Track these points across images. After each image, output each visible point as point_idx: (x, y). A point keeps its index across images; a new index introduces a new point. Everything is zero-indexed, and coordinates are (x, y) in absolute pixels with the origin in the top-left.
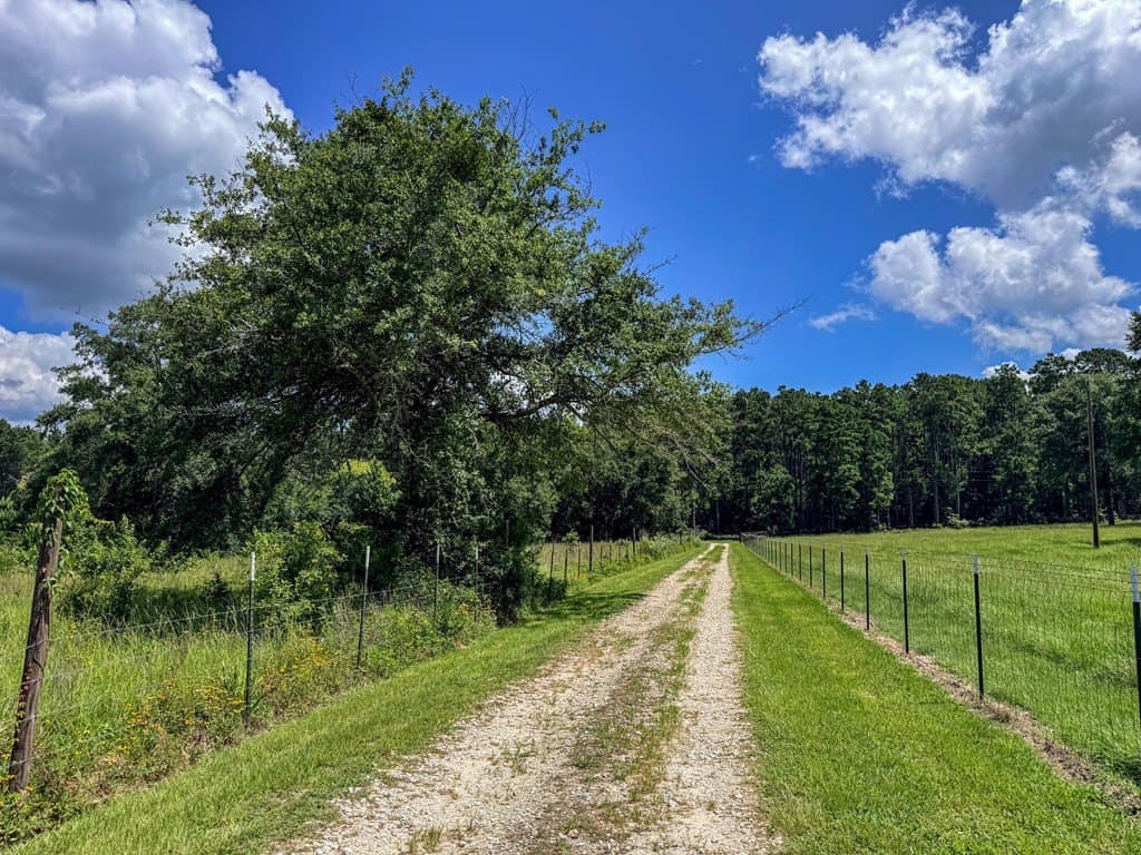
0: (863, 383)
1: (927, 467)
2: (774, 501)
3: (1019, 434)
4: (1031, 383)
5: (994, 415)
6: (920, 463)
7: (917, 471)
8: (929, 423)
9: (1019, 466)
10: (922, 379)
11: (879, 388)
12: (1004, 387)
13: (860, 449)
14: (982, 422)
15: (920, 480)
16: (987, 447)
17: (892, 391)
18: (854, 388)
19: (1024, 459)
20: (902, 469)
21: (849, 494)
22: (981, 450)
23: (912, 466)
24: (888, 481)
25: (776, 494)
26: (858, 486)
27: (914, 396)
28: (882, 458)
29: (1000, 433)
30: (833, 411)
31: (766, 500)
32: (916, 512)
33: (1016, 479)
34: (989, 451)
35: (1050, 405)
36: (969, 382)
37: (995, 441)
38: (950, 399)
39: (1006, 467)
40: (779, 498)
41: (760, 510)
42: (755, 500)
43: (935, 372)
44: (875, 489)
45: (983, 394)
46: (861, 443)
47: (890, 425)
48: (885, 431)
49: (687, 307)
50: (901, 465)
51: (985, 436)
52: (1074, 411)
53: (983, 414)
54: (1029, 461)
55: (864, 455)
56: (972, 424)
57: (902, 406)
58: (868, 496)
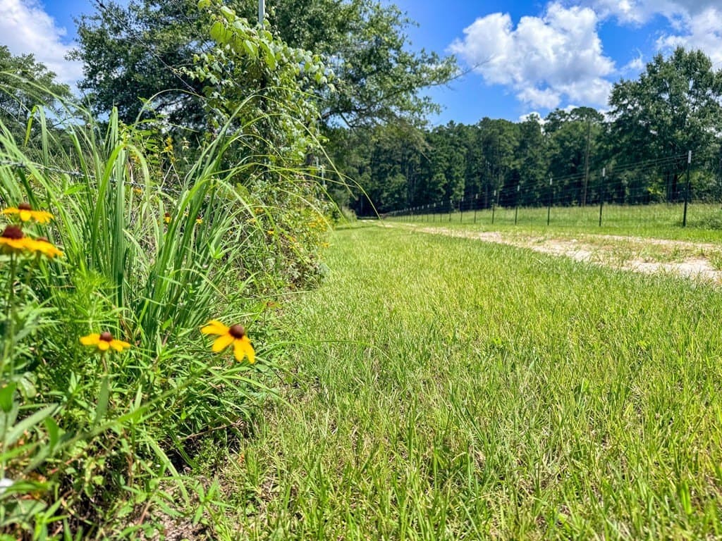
0: (452, 122)
1: (482, 175)
2: (397, 196)
3: (536, 157)
4: (545, 126)
5: (523, 145)
6: (479, 174)
7: (477, 179)
8: (485, 149)
9: (534, 176)
10: (485, 122)
11: (461, 126)
12: (531, 127)
13: (447, 164)
14: (516, 149)
15: (477, 184)
16: (518, 164)
17: (467, 128)
18: (446, 126)
19: (538, 171)
21: (439, 192)
22: (514, 166)
23: (474, 176)
24: (462, 184)
25: (398, 192)
26: (445, 186)
27: (480, 131)
28: (458, 171)
29: (525, 155)
30: (434, 140)
31: (392, 195)
32: (476, 201)
33: (532, 182)
34: (518, 167)
35: (557, 139)
36: (510, 124)
37: (523, 160)
38: (500, 134)
39: (527, 176)
40: (399, 194)
41: (386, 202)
42: (385, 194)
43: (491, 118)
44: (454, 189)
45: (518, 132)
46: (448, 160)
47: (465, 150)
48: (462, 153)
50: (469, 175)
51: (517, 158)
52: (570, 143)
53: (517, 144)
54: (541, 173)
55: (449, 168)
56: (510, 149)
57: (472, 138)
58: (450, 193)
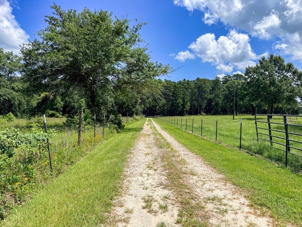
0: (185, 79)
1: (197, 101)
2: (162, 108)
3: (219, 94)
4: (222, 82)
5: (213, 89)
6: (196, 100)
7: (195, 102)
8: (199, 90)
9: (218, 101)
10: (198, 79)
11: (188, 81)
12: (217, 81)
13: (183, 96)
14: (211, 90)
15: (195, 104)
16: (211, 96)
17: (191, 82)
18: (182, 81)
19: (219, 100)
20: (192, 101)
21: (179, 107)
22: (210, 97)
23: (194, 100)
24: (189, 104)
25: (163, 106)
26: (182, 105)
27: (196, 83)
28: (188, 98)
29: (214, 93)
30: (177, 86)
31: (160, 108)
32: (194, 111)
33: (217, 104)
34: (212, 98)
35: (226, 87)
36: (208, 80)
37: (213, 95)
38: (204, 84)
39: (215, 101)
40: (163, 107)
41: (158, 110)
42: (158, 107)
43: (201, 78)
44: (185, 106)
45: (212, 83)
46: (183, 95)
47: (190, 90)
48: (189, 92)
49: (159, 65)
50: (192, 100)
51: (211, 94)
52: (232, 89)
53: (211, 88)
54: (220, 100)
55: (184, 98)
56: (208, 90)
57: (193, 86)
58: (184, 107)
